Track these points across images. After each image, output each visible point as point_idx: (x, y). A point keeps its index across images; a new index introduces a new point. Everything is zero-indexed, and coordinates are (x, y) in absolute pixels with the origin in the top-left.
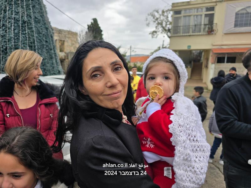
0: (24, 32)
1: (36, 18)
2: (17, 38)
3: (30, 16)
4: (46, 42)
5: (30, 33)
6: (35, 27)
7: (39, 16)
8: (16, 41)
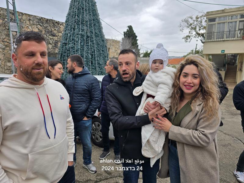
0: (88, 44)
1: (96, 33)
2: (83, 49)
3: (92, 32)
4: (103, 51)
5: (92, 44)
6: (95, 40)
7: (98, 31)
8: (82, 51)
